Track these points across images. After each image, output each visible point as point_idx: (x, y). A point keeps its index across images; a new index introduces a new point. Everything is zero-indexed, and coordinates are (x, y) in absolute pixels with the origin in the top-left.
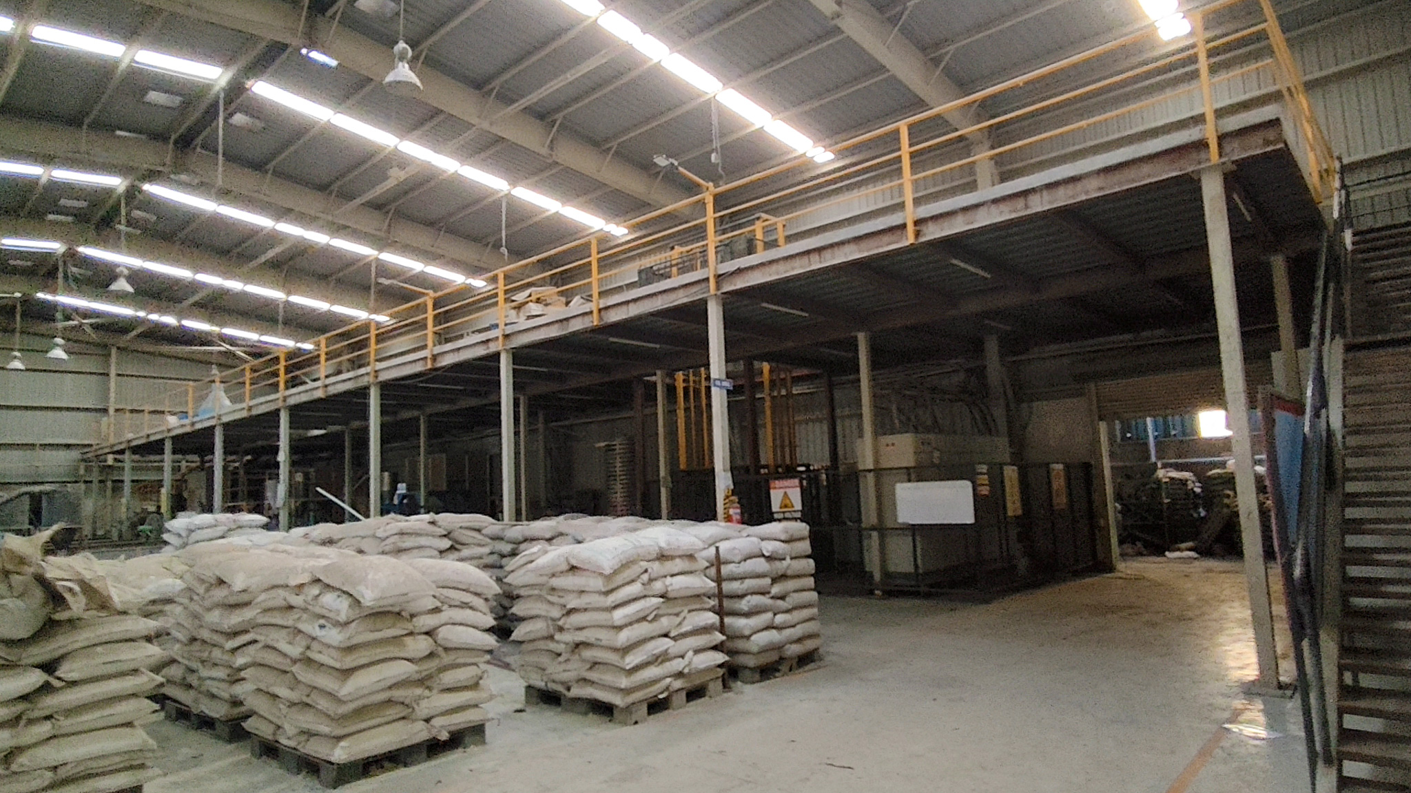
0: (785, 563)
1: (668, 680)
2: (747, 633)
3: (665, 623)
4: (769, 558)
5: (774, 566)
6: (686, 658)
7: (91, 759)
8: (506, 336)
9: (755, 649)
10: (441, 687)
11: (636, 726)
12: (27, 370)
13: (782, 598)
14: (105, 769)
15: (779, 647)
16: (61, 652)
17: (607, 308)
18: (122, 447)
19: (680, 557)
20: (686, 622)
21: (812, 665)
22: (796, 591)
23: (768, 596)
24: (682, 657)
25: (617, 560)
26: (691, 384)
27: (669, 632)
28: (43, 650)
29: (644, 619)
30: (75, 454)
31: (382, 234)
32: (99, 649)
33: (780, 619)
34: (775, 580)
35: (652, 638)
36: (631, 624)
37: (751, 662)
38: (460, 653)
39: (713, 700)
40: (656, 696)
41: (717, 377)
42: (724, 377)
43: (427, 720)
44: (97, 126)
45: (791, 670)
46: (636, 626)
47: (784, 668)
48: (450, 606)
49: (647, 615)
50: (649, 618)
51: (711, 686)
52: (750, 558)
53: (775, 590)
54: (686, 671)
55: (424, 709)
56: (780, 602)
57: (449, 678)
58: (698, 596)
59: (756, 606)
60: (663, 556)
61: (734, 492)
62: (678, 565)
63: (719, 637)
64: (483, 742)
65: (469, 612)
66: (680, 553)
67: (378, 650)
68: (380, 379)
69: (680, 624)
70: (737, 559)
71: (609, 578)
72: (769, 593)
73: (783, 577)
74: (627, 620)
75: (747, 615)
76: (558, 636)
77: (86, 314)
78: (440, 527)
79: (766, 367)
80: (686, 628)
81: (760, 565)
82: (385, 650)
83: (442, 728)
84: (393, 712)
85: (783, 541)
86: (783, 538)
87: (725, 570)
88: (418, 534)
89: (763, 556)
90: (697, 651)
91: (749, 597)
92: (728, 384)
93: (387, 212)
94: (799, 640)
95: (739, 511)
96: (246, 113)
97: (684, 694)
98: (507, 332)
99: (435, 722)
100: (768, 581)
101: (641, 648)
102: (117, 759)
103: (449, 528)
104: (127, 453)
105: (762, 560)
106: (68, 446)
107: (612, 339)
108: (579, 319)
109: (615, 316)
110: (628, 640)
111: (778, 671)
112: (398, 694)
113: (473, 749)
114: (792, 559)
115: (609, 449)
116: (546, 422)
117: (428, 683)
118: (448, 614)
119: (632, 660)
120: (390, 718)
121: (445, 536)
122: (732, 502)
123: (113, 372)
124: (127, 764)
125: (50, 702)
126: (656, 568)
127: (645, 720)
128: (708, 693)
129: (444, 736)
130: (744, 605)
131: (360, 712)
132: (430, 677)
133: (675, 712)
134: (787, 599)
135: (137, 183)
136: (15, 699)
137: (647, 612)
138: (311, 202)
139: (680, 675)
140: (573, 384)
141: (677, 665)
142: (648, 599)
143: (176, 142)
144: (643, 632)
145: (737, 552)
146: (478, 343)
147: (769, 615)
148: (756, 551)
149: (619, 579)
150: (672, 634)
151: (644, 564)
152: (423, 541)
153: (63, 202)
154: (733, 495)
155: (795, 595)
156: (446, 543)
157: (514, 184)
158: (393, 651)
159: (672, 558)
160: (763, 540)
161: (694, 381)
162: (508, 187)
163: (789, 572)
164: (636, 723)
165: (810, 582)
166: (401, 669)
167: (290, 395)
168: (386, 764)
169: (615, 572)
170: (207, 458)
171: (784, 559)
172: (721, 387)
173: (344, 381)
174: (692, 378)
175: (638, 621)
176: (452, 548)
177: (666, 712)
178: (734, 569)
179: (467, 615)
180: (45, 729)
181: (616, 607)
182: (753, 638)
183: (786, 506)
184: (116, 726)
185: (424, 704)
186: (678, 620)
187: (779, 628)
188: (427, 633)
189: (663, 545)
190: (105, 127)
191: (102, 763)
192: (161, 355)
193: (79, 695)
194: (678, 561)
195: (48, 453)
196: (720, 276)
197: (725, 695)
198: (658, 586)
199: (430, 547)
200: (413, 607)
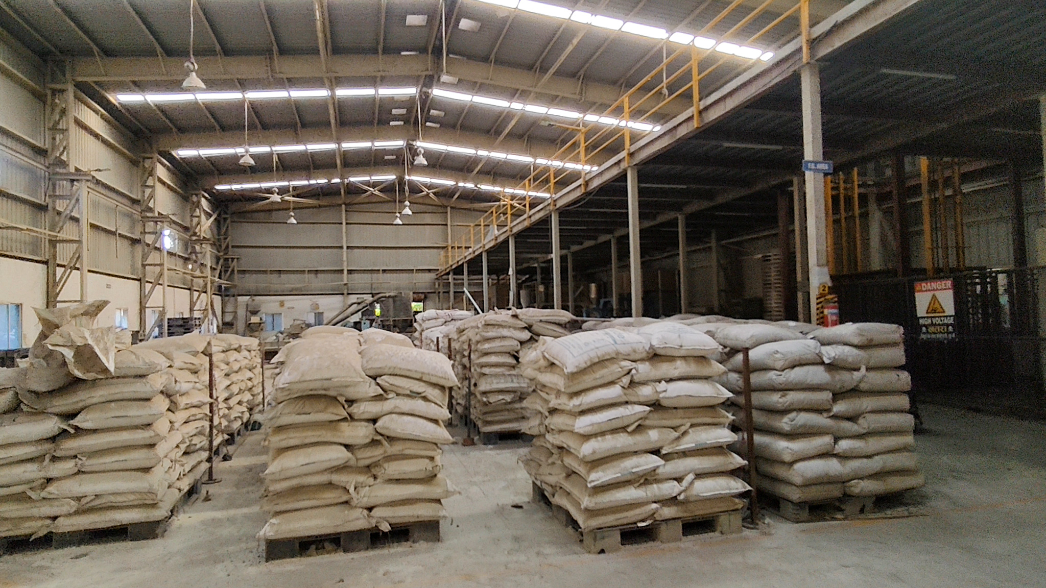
0: (856, 375)
1: (654, 506)
2: (787, 458)
3: (654, 436)
4: (833, 367)
5: (837, 377)
6: (685, 483)
7: (113, 494)
8: (631, 155)
9: (798, 480)
10: (387, 477)
11: (602, 555)
12: (403, 224)
13: (852, 418)
14: (120, 504)
15: (843, 481)
16: (81, 405)
17: (707, 108)
18: (448, 271)
19: (684, 358)
20: (687, 438)
21: (900, 510)
22: (873, 412)
23: (825, 415)
24: (679, 480)
25: (586, 357)
26: (842, 190)
27: (661, 448)
28: (65, 402)
29: (624, 429)
30: (433, 276)
31: (577, 97)
32: (113, 404)
33: (844, 445)
34: (837, 396)
35: (636, 453)
36: (603, 434)
37: (795, 495)
38: (408, 444)
39: (724, 537)
40: (635, 523)
41: (811, 159)
42: (821, 158)
43: (370, 509)
44: (386, 51)
45: (862, 511)
46: (608, 437)
47: (849, 508)
48: (398, 395)
49: (628, 426)
50: (629, 430)
51: (723, 519)
52: (801, 365)
53: (840, 407)
54: (682, 497)
55: (366, 496)
56: (847, 425)
57: (394, 469)
58: (712, 407)
59: (804, 426)
60: (656, 355)
61: (832, 290)
62: (680, 368)
63: (738, 461)
64: (438, 539)
65: (420, 402)
66: (682, 353)
67: (309, 433)
68: (558, 206)
69: (678, 438)
70: (779, 365)
71: (573, 376)
72: (829, 410)
73: (855, 392)
74: (596, 429)
75: (791, 436)
76: (548, 436)
77: (430, 187)
78: (521, 320)
79: (923, 162)
80: (687, 443)
81: (817, 375)
82: (318, 433)
83: (384, 519)
84: (331, 496)
85: (856, 346)
86: (856, 341)
87: (756, 379)
88: (500, 326)
89: (823, 363)
90: (699, 476)
91: (793, 414)
92: (824, 167)
93: (579, 79)
94: (876, 475)
95: (836, 311)
96: (469, 18)
97: (679, 524)
98: (632, 151)
99: (376, 512)
100: (827, 395)
101: (615, 463)
102: (132, 497)
103: (530, 322)
104: (451, 274)
105: (821, 369)
106: (429, 270)
107: (726, 145)
108: (685, 125)
109: (714, 115)
110: (594, 452)
111: (840, 510)
112: (336, 478)
113: (422, 545)
114: (868, 369)
115: (766, 259)
116: (719, 239)
117: (374, 471)
118: (393, 403)
119: (599, 477)
120: (328, 502)
121: (525, 328)
122: (827, 301)
123: (449, 223)
124: (140, 502)
125: (70, 445)
126: (644, 370)
127: (617, 550)
128: (719, 528)
129: (385, 527)
130: (785, 423)
131: (298, 491)
132: (376, 464)
133: (663, 546)
134: (861, 421)
135: (424, 89)
136: (41, 440)
137: (626, 423)
138: (521, 80)
139: (673, 501)
140: (720, 200)
141: (670, 489)
142: (629, 407)
143: (433, 52)
144: (619, 445)
145: (778, 356)
146: (612, 165)
147: (827, 440)
148: (810, 357)
149: (588, 380)
150: (664, 452)
151: (627, 364)
152: (505, 332)
153: (394, 111)
154: (830, 293)
155: (871, 418)
156: (526, 335)
157: (671, 31)
158: (327, 436)
159: (671, 359)
160: (823, 344)
161: (845, 189)
162: (667, 35)
163: (863, 386)
164: (602, 551)
165: (904, 401)
166: (339, 455)
167: (514, 226)
168: (327, 544)
169: (582, 372)
170: (501, 277)
171: (858, 369)
172: (816, 171)
173: (539, 211)
174: (842, 185)
175: (614, 431)
176: (531, 339)
177: (651, 544)
178: (774, 377)
179: (419, 405)
180: (68, 466)
181: (583, 412)
182: (797, 466)
183: (934, 311)
184: (131, 470)
185: (364, 491)
186: (676, 434)
187: (843, 457)
188: (368, 420)
189: (655, 343)
190: (391, 50)
191: (120, 499)
192: (474, 210)
193: (99, 441)
194: (679, 363)
195: (420, 275)
196: (814, 40)
197: (747, 532)
198: (646, 392)
199: (512, 338)
200: (351, 393)
